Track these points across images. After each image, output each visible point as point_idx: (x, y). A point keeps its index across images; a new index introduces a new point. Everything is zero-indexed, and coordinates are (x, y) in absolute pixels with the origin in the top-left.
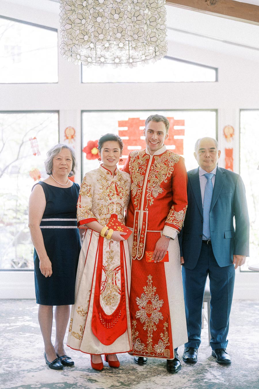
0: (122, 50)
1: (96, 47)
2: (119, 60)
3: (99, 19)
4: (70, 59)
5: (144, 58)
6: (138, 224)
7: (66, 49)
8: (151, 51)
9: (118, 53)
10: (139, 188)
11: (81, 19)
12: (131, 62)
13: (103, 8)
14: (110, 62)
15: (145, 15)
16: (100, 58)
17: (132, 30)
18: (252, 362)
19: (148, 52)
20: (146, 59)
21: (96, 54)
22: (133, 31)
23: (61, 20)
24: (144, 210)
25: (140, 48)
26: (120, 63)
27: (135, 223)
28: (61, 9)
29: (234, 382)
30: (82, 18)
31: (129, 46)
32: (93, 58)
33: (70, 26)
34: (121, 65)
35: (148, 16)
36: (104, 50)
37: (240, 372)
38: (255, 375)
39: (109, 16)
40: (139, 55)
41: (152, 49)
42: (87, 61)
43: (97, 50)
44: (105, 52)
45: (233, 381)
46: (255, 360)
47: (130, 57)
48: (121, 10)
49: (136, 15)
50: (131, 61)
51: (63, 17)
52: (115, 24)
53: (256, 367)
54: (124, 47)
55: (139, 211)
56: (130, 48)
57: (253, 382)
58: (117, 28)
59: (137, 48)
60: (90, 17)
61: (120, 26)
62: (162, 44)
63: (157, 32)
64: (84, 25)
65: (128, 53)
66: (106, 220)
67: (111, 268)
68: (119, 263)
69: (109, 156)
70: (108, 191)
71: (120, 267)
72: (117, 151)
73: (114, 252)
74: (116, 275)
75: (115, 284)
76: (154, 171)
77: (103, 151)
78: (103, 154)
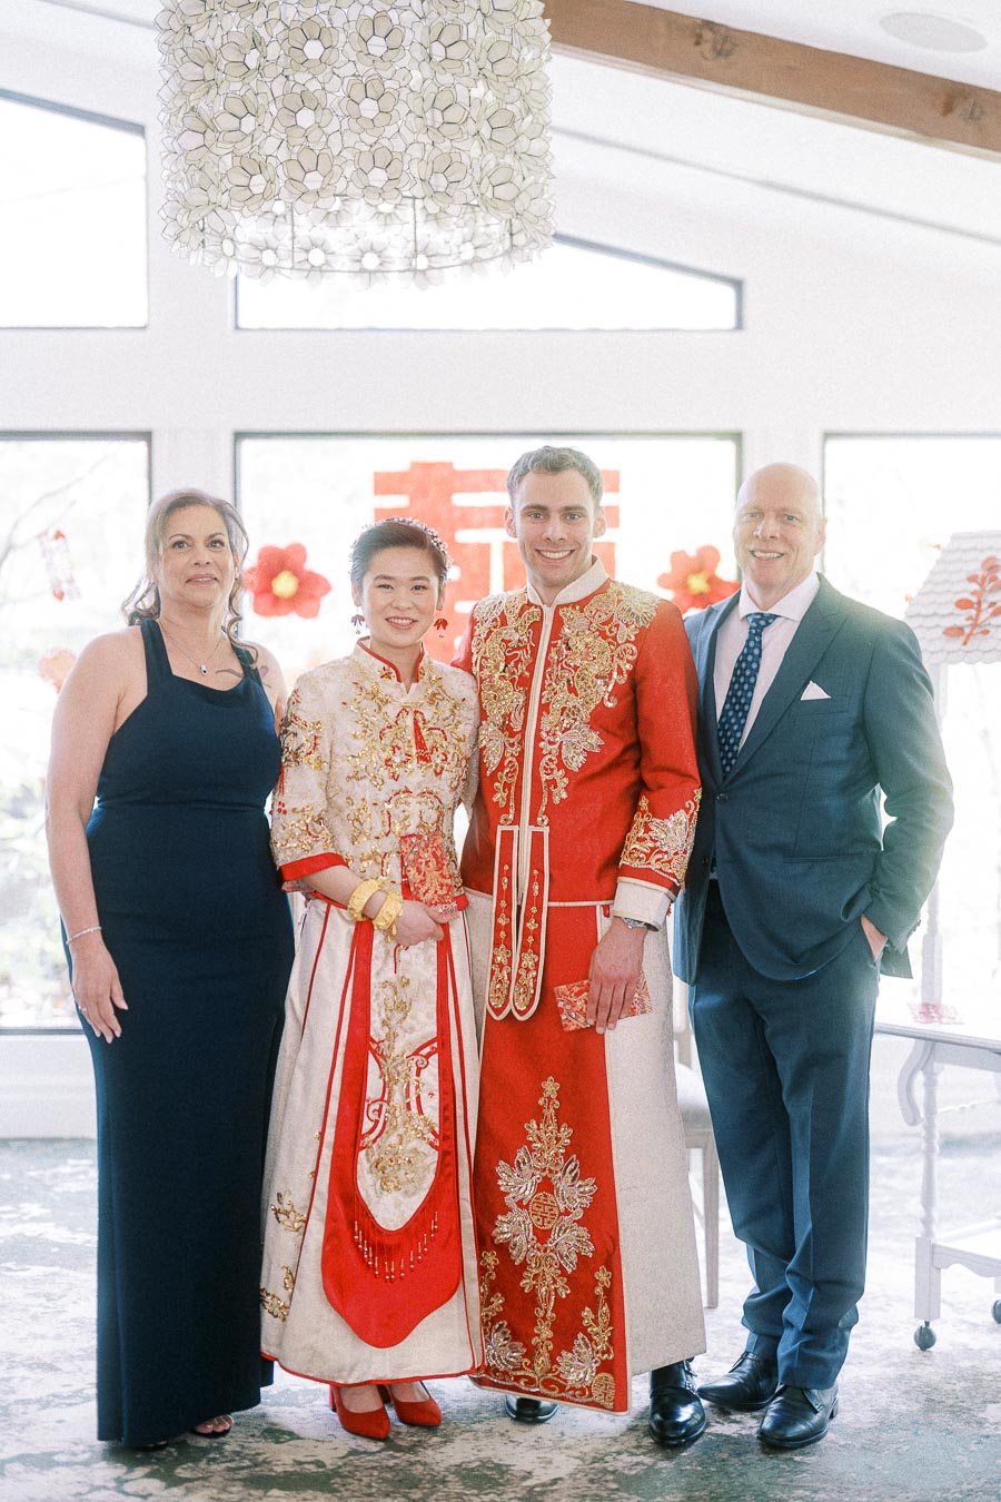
0: (388, 222)
1: (291, 211)
2: (378, 261)
3: (306, 118)
4: (196, 258)
5: (468, 252)
6: (510, 879)
7: (185, 222)
8: (494, 229)
9: (374, 232)
10: (511, 740)
11: (240, 114)
12: (422, 267)
13: (320, 78)
14: (346, 268)
15: (475, 103)
16: (307, 251)
17: (425, 158)
19: (484, 234)
20: (476, 260)
21: (293, 238)
22: (431, 163)
23: (164, 114)
24: (533, 822)
25: (455, 219)
26: (381, 271)
27: (500, 877)
28: (167, 75)
30: (240, 111)
32: (283, 252)
33: (198, 140)
34: (385, 277)
35: (484, 106)
36: (324, 224)
39: (343, 107)
40: (452, 244)
41: (498, 222)
42: (259, 262)
43: (296, 223)
44: (328, 231)
47: (419, 248)
48: (388, 84)
49: (441, 104)
50: (422, 262)
51: (170, 105)
52: (364, 136)
54: (398, 212)
55: (515, 828)
56: (421, 217)
58: (373, 149)
59: (445, 216)
60: (273, 109)
61: (384, 142)
62: (534, 208)
63: (516, 165)
64: (250, 138)
65: (413, 235)
66: (380, 862)
67: (402, 1045)
68: (431, 1029)
69: (395, 604)
70: (387, 743)
71: (435, 1045)
72: (424, 587)
73: (414, 985)
74: (418, 1074)
75: (415, 1110)
76: (562, 668)
77: (372, 586)
78: (371, 597)
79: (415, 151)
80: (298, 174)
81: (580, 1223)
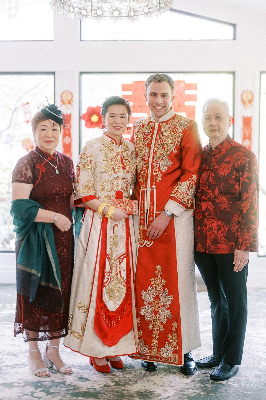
0: (122, 1)
2: (118, 13)
4: (61, 12)
5: (146, 10)
6: (144, 204)
8: (155, 2)
9: (117, 5)
10: (145, 163)
14: (108, 16)
16: (96, 10)
19: (152, 4)
20: (149, 12)
21: (92, 6)
24: (151, 187)
26: (119, 16)
27: (141, 204)
29: (244, 384)
32: (89, 11)
34: (120, 18)
36: (102, 2)
37: (252, 373)
40: (141, 7)
42: (81, 14)
43: (93, 1)
44: (103, 4)
45: (243, 382)
47: (131, 9)
50: (132, 14)
55: (145, 189)
65: (129, 5)
66: (109, 199)
67: (115, 255)
68: (124, 251)
69: (116, 122)
70: (113, 163)
71: (125, 255)
72: (124, 117)
73: (119, 237)
74: (120, 264)
75: (119, 275)
76: (161, 141)
77: (108, 116)
78: (108, 120)
81: (168, 309)
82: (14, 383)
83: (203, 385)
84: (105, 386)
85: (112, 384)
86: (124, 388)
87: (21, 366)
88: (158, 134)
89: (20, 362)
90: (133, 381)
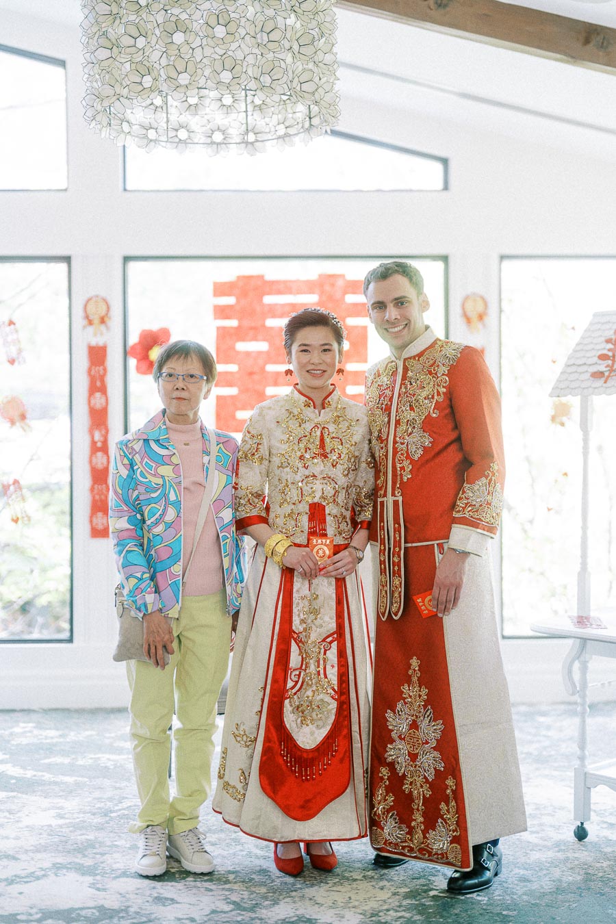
0: (229, 111)
1: (166, 104)
2: (222, 137)
3: (179, 38)
4: (105, 133)
5: (281, 130)
6: (384, 531)
7: (99, 108)
8: (298, 115)
9: (220, 119)
10: (382, 445)
11: (135, 36)
12: (251, 140)
13: (188, 11)
14: (201, 141)
15: (289, 29)
16: (177, 130)
17: (257, 64)
18: (540, 848)
19: (292, 118)
20: (287, 135)
21: (168, 121)
22: (260, 67)
23: (84, 38)
24: (393, 495)
25: (273, 109)
26: (225, 143)
27: (380, 530)
28: (86, 11)
29: (499, 895)
30: (135, 33)
31: (246, 102)
32: (161, 131)
33: (107, 53)
34: (227, 147)
35: (294, 30)
36: (187, 112)
37: (513, 873)
38: (547, 879)
39: (203, 30)
40: (271, 125)
41: (301, 108)
42: (146, 136)
43: (169, 112)
44: (190, 117)
46: (546, 843)
47: (249, 129)
48: (232, 15)
49: (267, 29)
50: (251, 137)
51: (89, 31)
52: (217, 49)
53: (550, 860)
54: (235, 105)
55: (385, 500)
56: (250, 108)
57: (544, 894)
58: (223, 58)
59: (266, 107)
60: (157, 32)
61: (230, 53)
62: (328, 98)
63: (315, 70)
64: (142, 52)
65: (245, 120)
66: (295, 518)
67: (315, 636)
68: (333, 626)
69: (311, 362)
70: (302, 445)
71: (335, 636)
72: (329, 350)
73: (321, 598)
74: (325, 654)
75: (322, 676)
76: (407, 396)
77: (297, 351)
78: (298, 358)
79: (250, 59)
80: (174, 75)
81: (434, 749)
82: (19, 914)
83: (417, 901)
84: (214, 912)
85: (227, 908)
86: (253, 915)
87: (28, 880)
88: (404, 384)
89: (26, 871)
90: (270, 901)
